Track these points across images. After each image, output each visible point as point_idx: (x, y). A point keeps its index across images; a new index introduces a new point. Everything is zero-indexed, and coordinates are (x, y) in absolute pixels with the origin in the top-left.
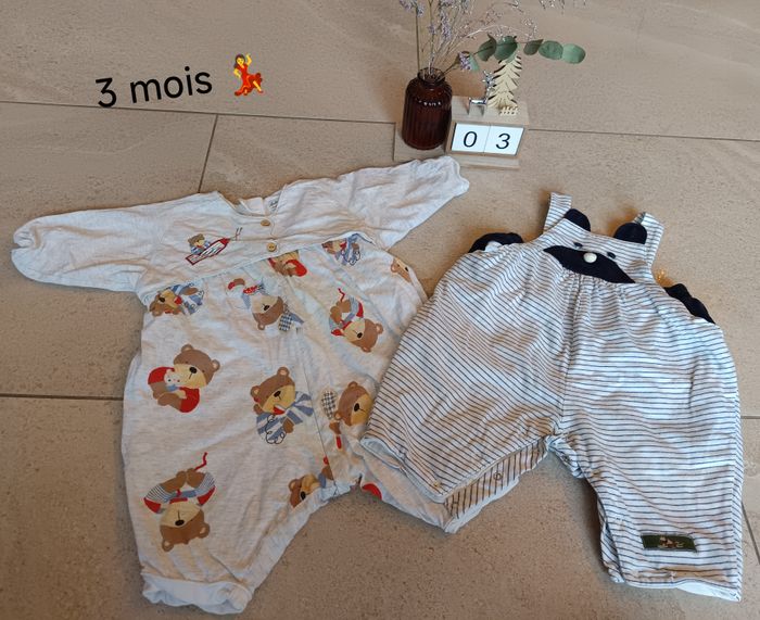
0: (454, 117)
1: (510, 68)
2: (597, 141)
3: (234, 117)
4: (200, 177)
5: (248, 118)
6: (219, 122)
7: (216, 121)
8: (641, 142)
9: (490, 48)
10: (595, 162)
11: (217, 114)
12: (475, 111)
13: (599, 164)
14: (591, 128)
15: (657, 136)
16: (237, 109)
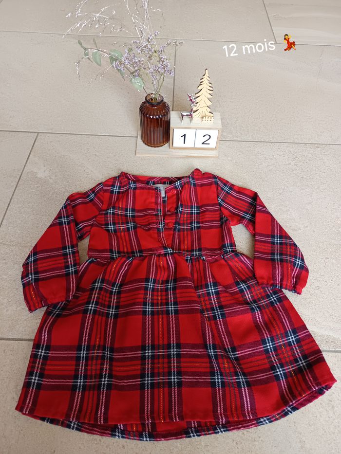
2: (289, 148)
3: (48, 135)
4: (20, 174)
5: (57, 135)
6: (39, 137)
7: (37, 137)
8: (319, 149)
10: (287, 163)
11: (38, 133)
13: (290, 164)
14: (285, 140)
15: (330, 144)
16: (51, 129)
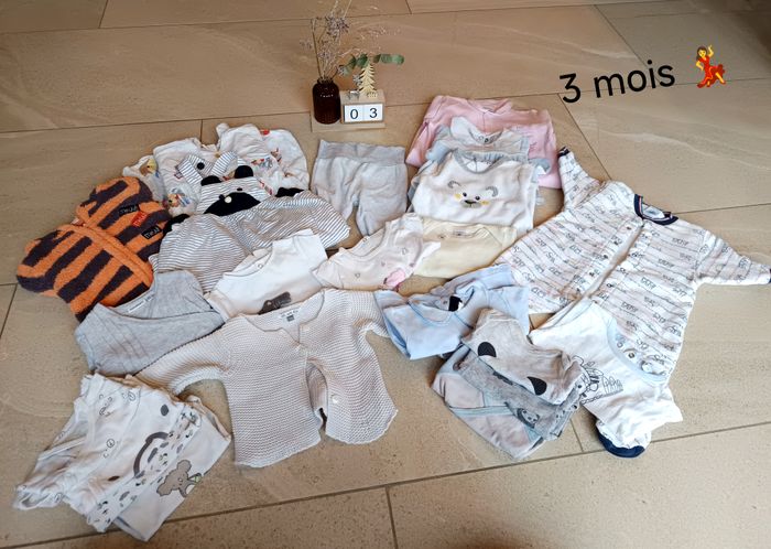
0: (342, 103)
1: (368, 71)
3: (212, 120)
5: (221, 120)
7: (202, 123)
9: (354, 62)
11: (202, 120)
12: (354, 98)
